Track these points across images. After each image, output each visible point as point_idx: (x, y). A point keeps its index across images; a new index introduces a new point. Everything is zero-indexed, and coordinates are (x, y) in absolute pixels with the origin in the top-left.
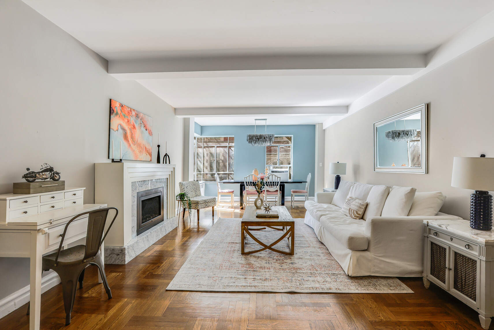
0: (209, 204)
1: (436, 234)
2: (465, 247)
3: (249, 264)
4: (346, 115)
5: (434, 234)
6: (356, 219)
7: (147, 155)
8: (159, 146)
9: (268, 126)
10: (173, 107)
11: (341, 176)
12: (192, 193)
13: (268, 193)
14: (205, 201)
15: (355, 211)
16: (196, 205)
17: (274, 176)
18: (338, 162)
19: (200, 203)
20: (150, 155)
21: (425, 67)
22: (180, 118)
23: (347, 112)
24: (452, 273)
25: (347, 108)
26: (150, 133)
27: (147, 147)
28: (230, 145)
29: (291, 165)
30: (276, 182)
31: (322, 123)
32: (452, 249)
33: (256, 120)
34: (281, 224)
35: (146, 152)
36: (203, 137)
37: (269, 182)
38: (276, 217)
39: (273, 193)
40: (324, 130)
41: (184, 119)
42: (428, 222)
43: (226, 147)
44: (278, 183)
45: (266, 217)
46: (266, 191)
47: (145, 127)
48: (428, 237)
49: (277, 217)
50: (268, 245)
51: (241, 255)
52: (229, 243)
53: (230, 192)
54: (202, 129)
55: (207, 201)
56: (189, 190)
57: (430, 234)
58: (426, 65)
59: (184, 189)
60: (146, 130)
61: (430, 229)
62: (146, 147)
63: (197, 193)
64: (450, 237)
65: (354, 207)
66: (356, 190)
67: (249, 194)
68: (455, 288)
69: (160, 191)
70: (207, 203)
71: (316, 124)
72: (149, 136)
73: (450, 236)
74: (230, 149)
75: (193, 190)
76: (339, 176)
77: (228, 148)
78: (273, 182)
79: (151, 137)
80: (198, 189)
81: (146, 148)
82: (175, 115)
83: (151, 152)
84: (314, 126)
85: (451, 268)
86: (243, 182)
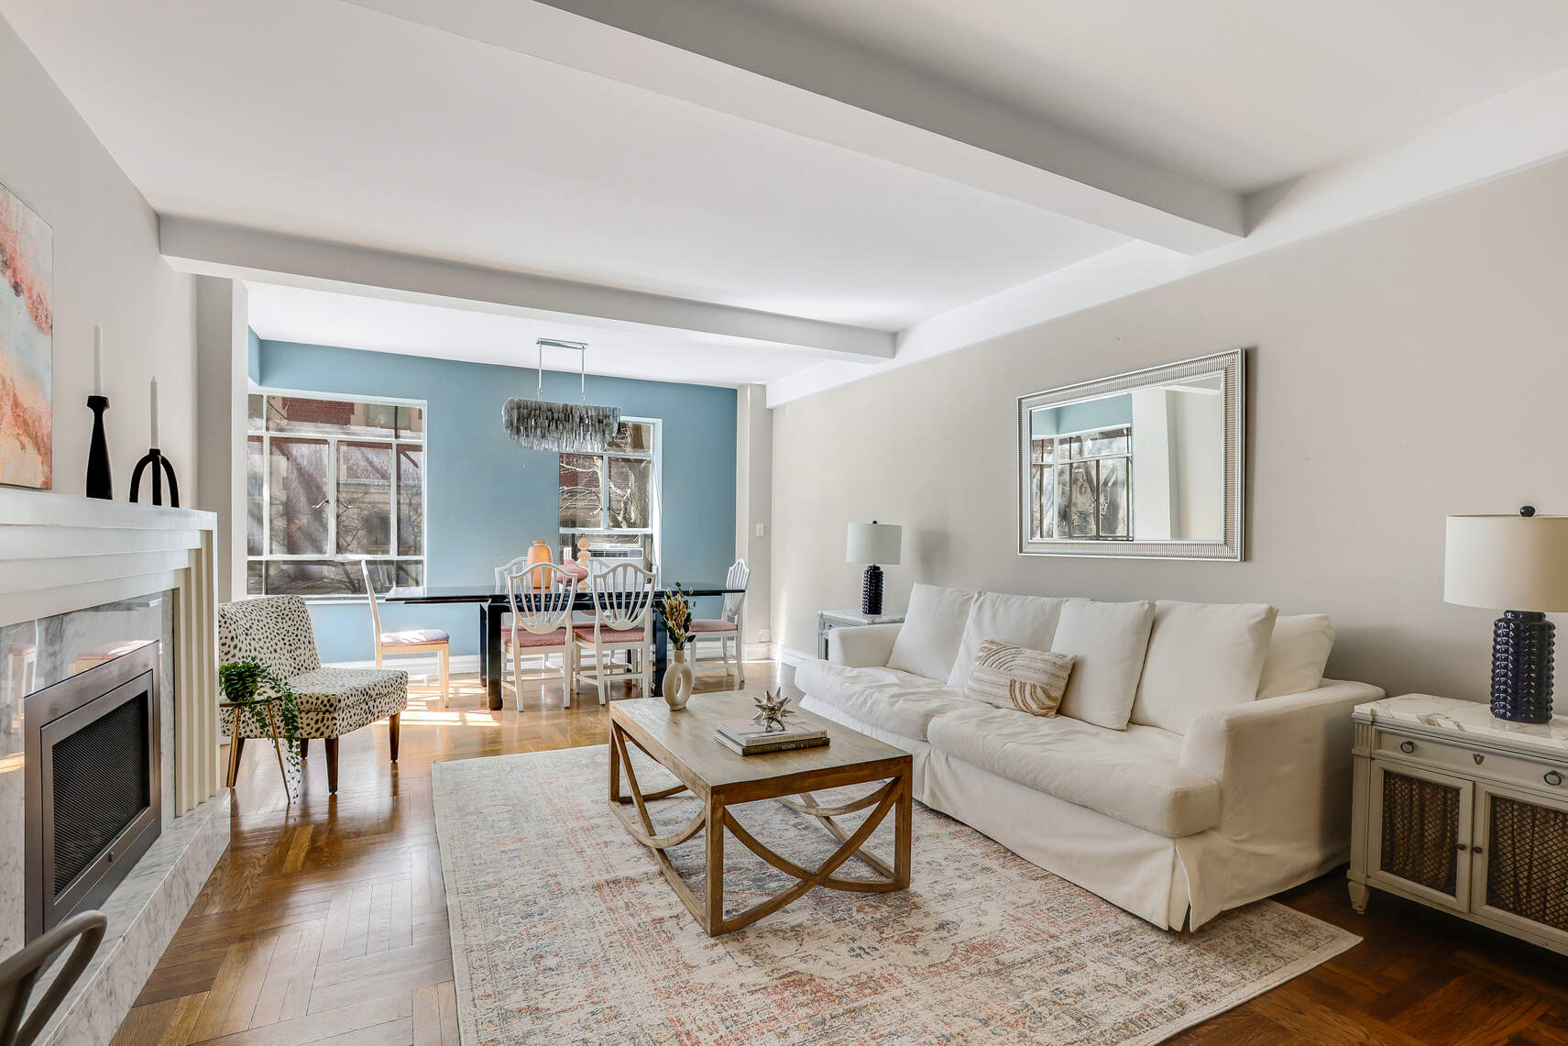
0: (383, 703)
1: (1410, 746)
2: (1548, 782)
3: (793, 981)
4: (887, 365)
5: (1401, 747)
6: (1044, 716)
7: (23, 447)
8: (98, 404)
9: (591, 378)
10: (150, 206)
11: (883, 568)
12: (277, 655)
13: (609, 637)
14: (365, 693)
15: (1039, 690)
16: (320, 717)
17: (630, 571)
18: (875, 522)
19: (342, 704)
20: (44, 449)
21: (1246, 235)
22: (182, 268)
23: (893, 352)
24: (1481, 862)
25: (893, 338)
26: (41, 318)
27: (25, 400)
28: (402, 441)
29: (655, 528)
30: (638, 595)
31: (764, 387)
32: (1484, 788)
33: (543, 342)
34: (866, 772)
35: (18, 431)
36: (266, 391)
37: (610, 595)
38: (819, 742)
39: (628, 634)
40: (771, 411)
41: (200, 281)
42: (1373, 714)
43: (389, 446)
44: (646, 595)
45: (783, 747)
46: (597, 630)
47: (9, 272)
48: (1373, 756)
49: (821, 743)
50: (814, 867)
51: (712, 941)
52: (598, 887)
53: (435, 642)
54: (269, 353)
55: (372, 692)
56: (261, 643)
57: (1380, 748)
58: (1246, 228)
59: (236, 641)
60: (17, 288)
61: (1380, 733)
62: (21, 399)
63: (302, 658)
64: (1472, 753)
65: (1030, 674)
66: (994, 617)
67: (530, 642)
68: (1490, 902)
69: (145, 666)
70: (371, 704)
71: (744, 386)
72: (35, 330)
73: (1469, 749)
74: (402, 456)
75: (281, 644)
76: (878, 568)
77: (393, 452)
78: (619, 596)
79: (42, 342)
80: (302, 639)
81: (16, 404)
82: (161, 248)
83: (50, 437)
84: (731, 394)
85: (1481, 847)
86: (503, 598)
